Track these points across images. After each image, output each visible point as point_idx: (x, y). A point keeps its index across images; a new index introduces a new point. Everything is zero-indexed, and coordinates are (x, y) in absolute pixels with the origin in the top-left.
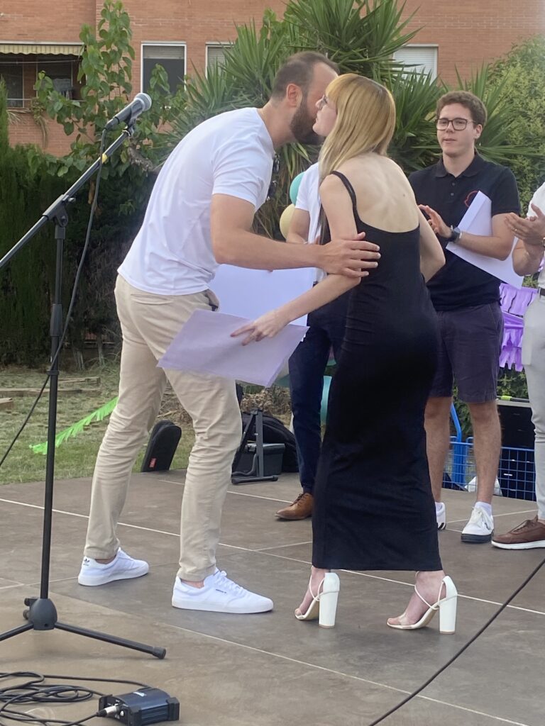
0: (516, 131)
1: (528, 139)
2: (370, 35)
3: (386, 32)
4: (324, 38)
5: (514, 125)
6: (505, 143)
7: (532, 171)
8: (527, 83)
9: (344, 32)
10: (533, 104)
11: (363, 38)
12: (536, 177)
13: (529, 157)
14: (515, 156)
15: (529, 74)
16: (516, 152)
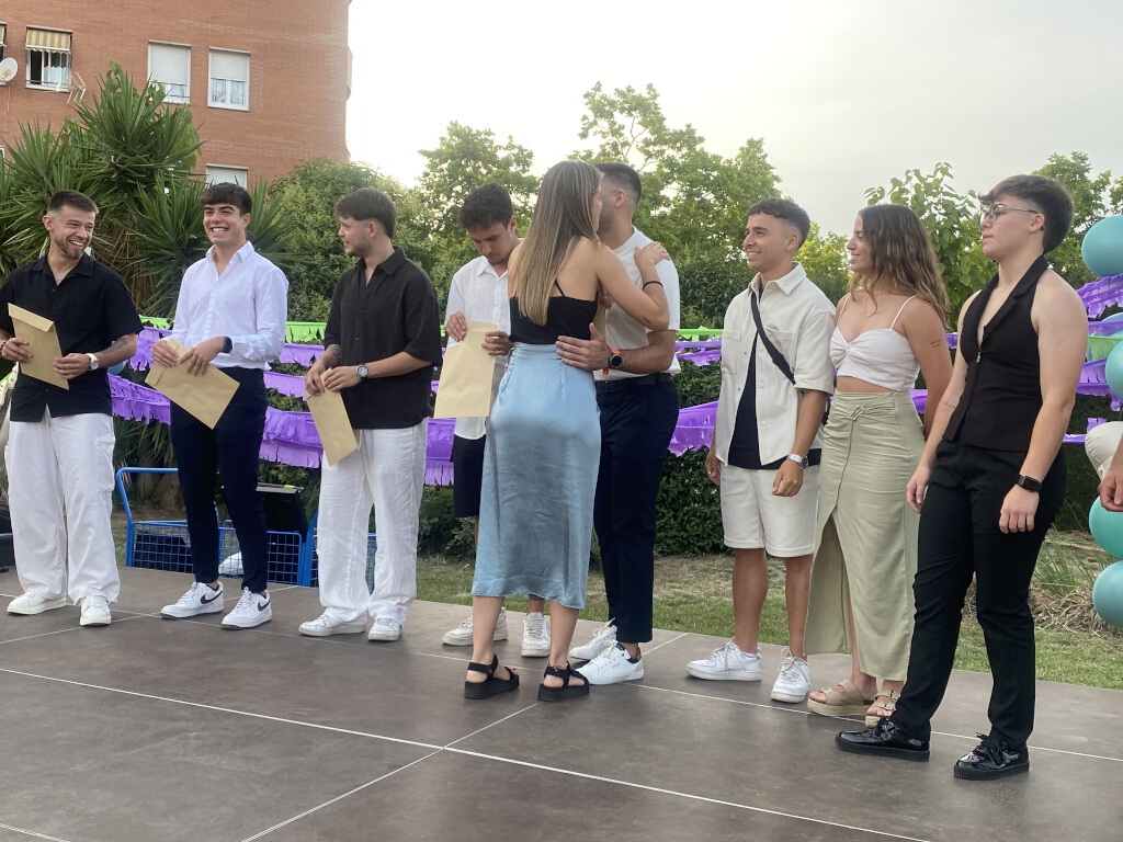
0: (294, 241)
1: (303, 248)
2: (157, 142)
3: (171, 141)
4: (109, 142)
5: (290, 235)
6: (284, 251)
7: (308, 277)
8: (304, 199)
9: (130, 139)
10: (310, 218)
11: (148, 146)
12: (312, 282)
13: (305, 264)
14: (293, 263)
15: (306, 191)
16: (293, 259)
